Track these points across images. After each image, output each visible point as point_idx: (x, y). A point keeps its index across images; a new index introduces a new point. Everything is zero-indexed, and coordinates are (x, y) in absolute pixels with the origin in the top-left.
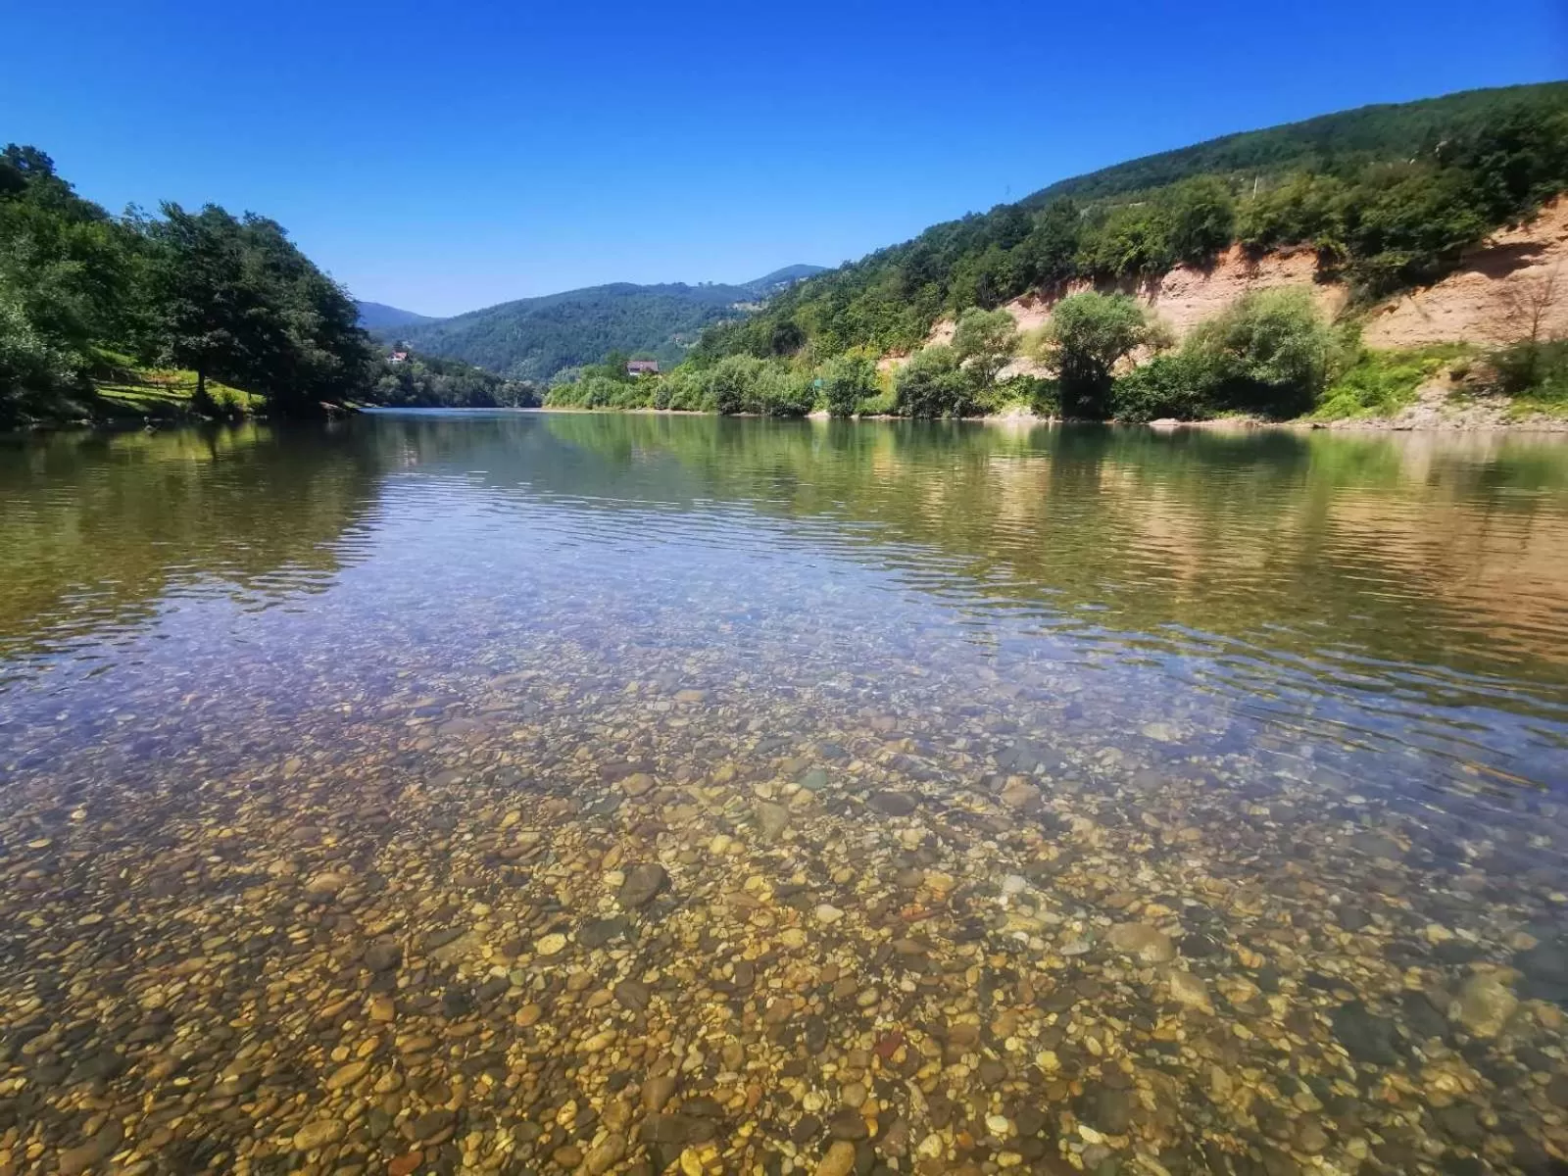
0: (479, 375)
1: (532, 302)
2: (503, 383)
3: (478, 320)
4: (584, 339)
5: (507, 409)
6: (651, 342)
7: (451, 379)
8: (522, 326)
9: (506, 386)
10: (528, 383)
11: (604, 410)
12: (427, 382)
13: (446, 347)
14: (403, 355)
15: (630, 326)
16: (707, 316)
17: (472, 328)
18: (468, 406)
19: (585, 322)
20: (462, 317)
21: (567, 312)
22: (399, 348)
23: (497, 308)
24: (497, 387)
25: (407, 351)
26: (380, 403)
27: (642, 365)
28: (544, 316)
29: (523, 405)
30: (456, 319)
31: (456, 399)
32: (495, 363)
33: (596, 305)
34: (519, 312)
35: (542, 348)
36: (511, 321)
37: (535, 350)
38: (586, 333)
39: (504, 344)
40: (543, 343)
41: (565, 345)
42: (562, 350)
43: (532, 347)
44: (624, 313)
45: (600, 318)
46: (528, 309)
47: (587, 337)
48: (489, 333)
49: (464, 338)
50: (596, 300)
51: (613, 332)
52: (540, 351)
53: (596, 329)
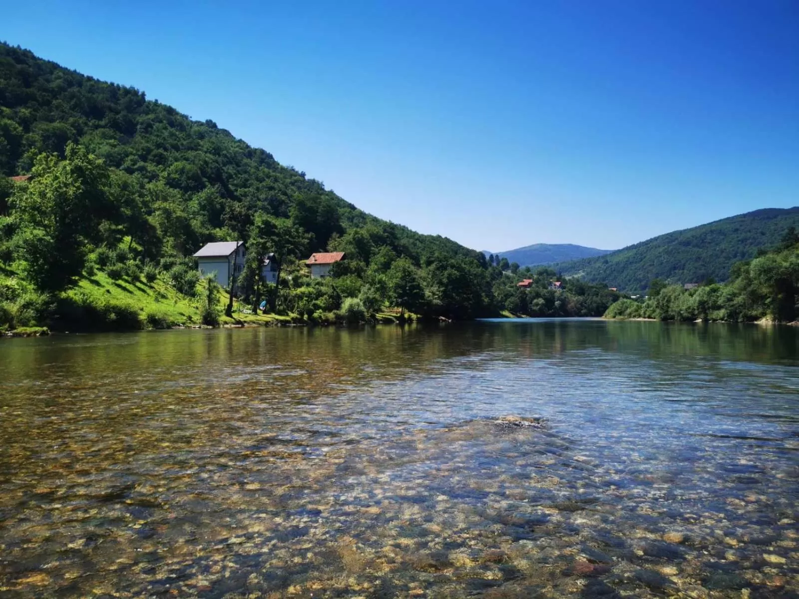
1: (681, 233)
3: (634, 251)
8: (668, 253)
14: (559, 284)
21: (709, 237)
23: (651, 240)
28: (687, 243)
31: (583, 311)
32: (643, 283)
33: (737, 230)
34: (669, 242)
35: (683, 269)
36: (661, 250)
37: (677, 271)
38: (724, 254)
39: (651, 268)
40: (684, 265)
41: (703, 265)
42: (700, 270)
43: (675, 268)
44: (763, 234)
45: (739, 241)
46: (677, 239)
47: (725, 257)
48: (641, 260)
49: (622, 265)
50: (738, 227)
51: (750, 251)
52: (681, 271)
53: (733, 250)
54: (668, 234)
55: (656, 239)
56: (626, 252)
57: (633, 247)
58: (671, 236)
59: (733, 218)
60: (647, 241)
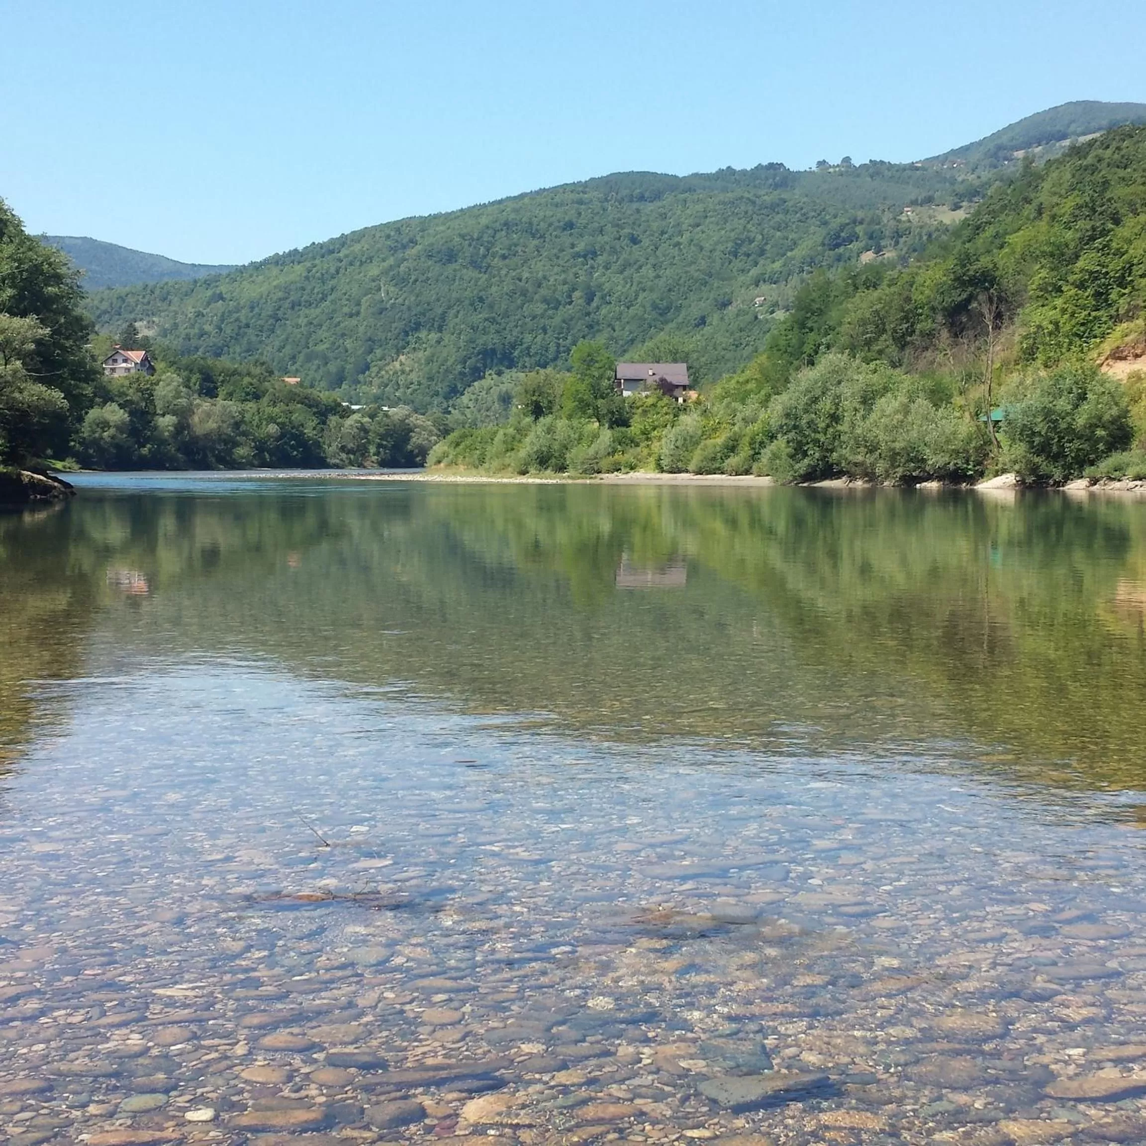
0: (292, 397)
1: (425, 223)
2: (346, 413)
4: (539, 308)
5: (353, 474)
6: (695, 308)
7: (234, 407)
8: (401, 281)
9: (350, 421)
10: (397, 412)
11: (550, 479)
12: (184, 414)
13: (228, 330)
14: (137, 356)
15: (647, 271)
16: (836, 241)
17: (287, 290)
18: (264, 465)
19: (539, 267)
20: (266, 262)
22: (130, 342)
23: (343, 241)
24: (333, 420)
25: (145, 345)
26: (86, 464)
27: (650, 371)
28: (447, 256)
29: (385, 464)
30: (257, 267)
31: (242, 452)
32: (333, 367)
33: (570, 225)
34: (393, 250)
35: (440, 329)
36: (374, 270)
37: (423, 334)
38: (543, 292)
39: (354, 321)
40: (443, 317)
41: (493, 321)
42: (485, 332)
43: (417, 327)
44: (634, 241)
45: (577, 255)
46: (413, 242)
47: (545, 301)
48: (324, 299)
49: (269, 310)
50: (571, 215)
51: (607, 287)
52: (434, 336)
53: (565, 283)
54: (388, 225)
55: (358, 236)
56: (275, 271)
57: (294, 256)
58: (398, 231)
59: (555, 190)
60: (332, 241)
